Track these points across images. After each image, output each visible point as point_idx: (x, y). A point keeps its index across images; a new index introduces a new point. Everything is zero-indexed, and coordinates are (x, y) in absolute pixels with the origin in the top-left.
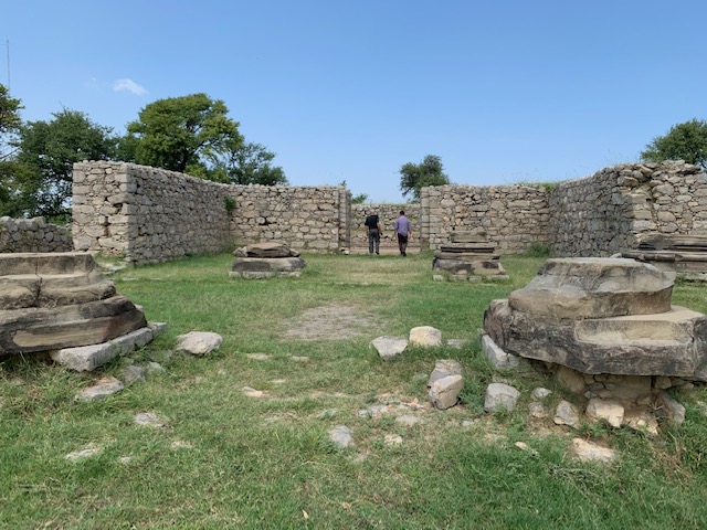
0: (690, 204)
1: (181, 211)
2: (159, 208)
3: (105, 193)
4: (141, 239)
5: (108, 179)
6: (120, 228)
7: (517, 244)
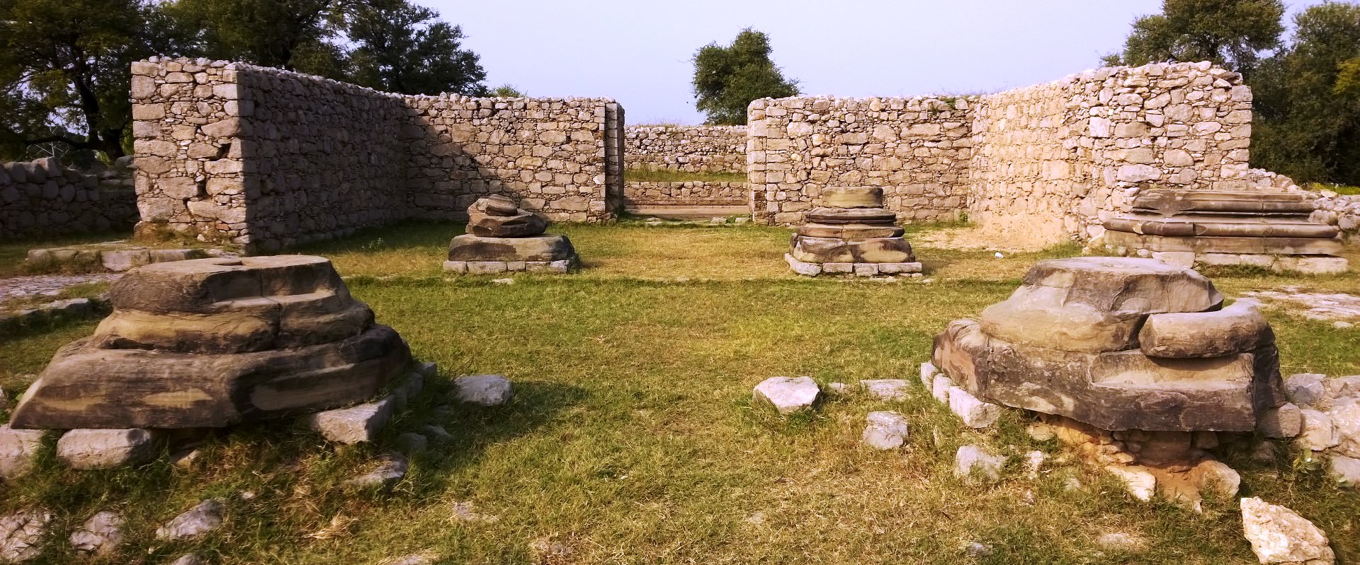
0: (1218, 137)
1: (328, 149)
2: (293, 144)
3: (195, 118)
4: (267, 201)
5: (199, 91)
6: (227, 182)
7: (916, 200)
